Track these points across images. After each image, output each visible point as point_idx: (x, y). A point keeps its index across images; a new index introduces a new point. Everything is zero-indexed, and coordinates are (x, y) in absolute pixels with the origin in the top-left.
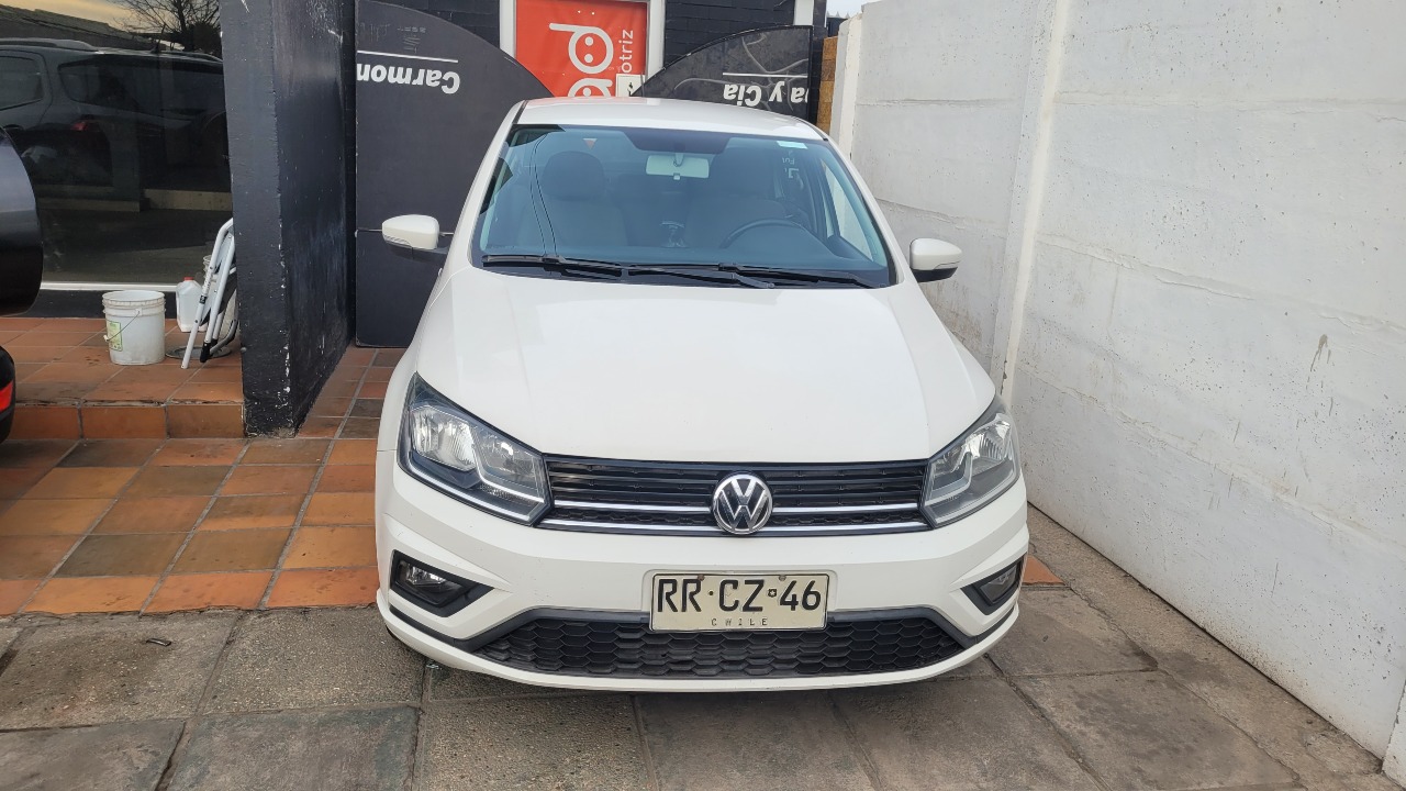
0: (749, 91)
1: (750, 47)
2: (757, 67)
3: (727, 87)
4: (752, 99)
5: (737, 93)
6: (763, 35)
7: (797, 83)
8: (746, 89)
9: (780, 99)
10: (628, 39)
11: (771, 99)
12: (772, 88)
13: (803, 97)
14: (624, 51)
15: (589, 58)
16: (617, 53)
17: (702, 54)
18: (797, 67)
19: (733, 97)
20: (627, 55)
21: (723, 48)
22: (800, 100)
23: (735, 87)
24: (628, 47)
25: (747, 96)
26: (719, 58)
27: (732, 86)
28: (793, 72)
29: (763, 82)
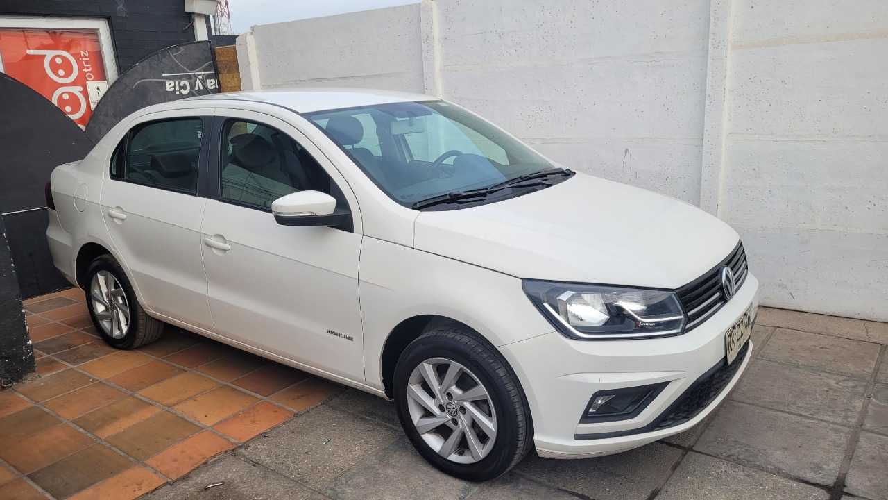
0: (182, 84)
1: (175, 56)
2: (182, 68)
3: (167, 83)
4: (185, 89)
5: (174, 87)
6: (182, 49)
7: (209, 77)
8: (179, 83)
9: (201, 88)
10: (86, 57)
11: (196, 88)
12: (195, 81)
13: (215, 85)
14: (85, 65)
15: (61, 72)
16: (81, 67)
17: (146, 63)
18: (207, 66)
19: (173, 89)
20: (88, 68)
21: (159, 58)
22: (213, 87)
23: (172, 83)
24: (87, 62)
25: (181, 88)
26: (158, 65)
27: (170, 82)
28: (205, 70)
29: (189, 78)
